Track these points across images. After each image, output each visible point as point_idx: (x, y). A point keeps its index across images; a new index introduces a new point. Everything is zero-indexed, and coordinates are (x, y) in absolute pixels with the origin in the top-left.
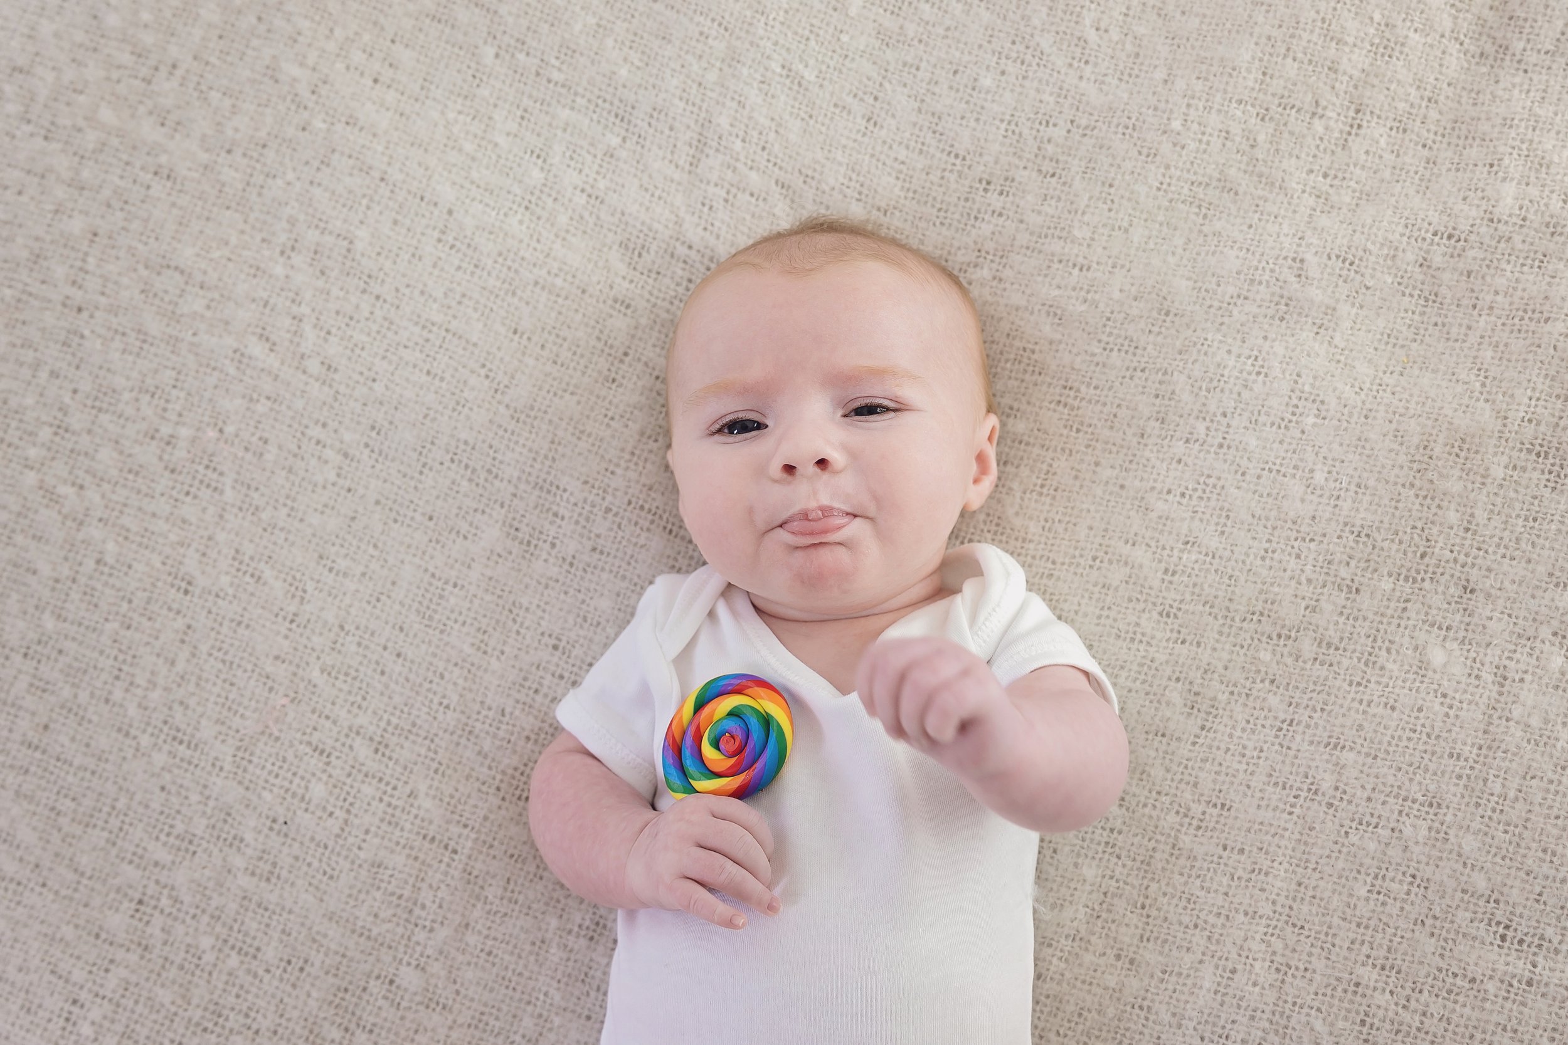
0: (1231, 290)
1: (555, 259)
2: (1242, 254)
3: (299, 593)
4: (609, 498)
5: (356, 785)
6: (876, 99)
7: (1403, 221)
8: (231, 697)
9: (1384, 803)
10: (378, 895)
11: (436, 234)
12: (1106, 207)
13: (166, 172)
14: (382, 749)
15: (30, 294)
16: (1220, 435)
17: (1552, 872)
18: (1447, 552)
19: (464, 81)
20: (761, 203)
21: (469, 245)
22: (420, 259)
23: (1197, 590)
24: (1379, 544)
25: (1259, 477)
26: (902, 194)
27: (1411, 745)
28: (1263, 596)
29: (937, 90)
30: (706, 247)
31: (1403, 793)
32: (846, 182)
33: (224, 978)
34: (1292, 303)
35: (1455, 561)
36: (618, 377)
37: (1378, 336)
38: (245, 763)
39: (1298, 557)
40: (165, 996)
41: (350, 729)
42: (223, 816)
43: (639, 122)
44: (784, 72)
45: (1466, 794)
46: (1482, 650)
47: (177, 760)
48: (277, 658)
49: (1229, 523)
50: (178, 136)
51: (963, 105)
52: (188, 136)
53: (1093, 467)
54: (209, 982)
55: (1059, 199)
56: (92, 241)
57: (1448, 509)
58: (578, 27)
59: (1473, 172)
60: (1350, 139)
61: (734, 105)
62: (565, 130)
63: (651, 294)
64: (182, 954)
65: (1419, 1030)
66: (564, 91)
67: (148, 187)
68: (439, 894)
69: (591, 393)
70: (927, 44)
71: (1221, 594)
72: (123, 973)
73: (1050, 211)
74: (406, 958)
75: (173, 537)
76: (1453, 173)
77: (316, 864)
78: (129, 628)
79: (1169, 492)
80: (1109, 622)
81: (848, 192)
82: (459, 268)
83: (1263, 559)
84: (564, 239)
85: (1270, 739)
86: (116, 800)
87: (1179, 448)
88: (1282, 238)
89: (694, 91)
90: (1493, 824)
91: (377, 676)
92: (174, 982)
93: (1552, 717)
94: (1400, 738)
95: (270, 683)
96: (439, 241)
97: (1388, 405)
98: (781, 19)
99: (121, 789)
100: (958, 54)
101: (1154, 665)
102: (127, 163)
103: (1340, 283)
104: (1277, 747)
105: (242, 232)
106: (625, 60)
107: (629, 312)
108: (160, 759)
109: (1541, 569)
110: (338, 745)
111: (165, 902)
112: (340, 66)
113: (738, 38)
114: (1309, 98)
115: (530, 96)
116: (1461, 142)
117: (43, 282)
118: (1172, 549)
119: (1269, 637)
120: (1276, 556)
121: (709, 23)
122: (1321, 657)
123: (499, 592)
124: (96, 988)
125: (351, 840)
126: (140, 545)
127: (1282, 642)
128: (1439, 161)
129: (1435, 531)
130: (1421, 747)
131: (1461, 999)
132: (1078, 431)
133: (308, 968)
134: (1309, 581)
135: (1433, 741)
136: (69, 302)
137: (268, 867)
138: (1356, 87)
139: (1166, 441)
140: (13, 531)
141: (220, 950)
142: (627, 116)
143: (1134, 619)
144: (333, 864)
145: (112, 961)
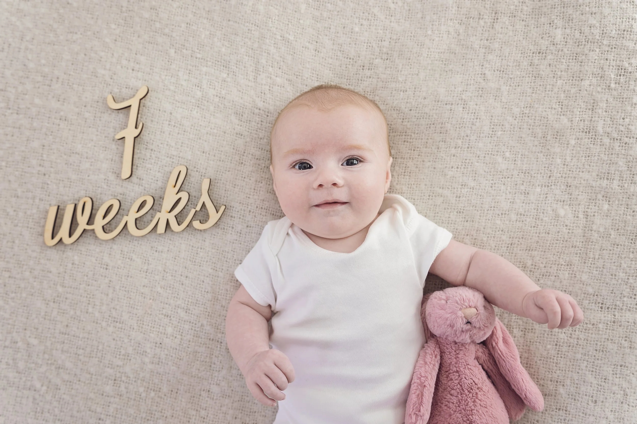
0: (460, 89)
1: (212, 123)
2: (462, 75)
3: (147, 262)
4: (249, 207)
5: (182, 325)
6: (317, 42)
7: (520, 52)
8: (131, 303)
9: (551, 267)
10: (198, 362)
11: (167, 122)
12: (409, 67)
13: (64, 118)
14: (188, 311)
15: (25, 172)
16: (467, 144)
17: (616, 282)
18: (558, 174)
19: (165, 64)
20: (282, 88)
21: (180, 124)
22: (164, 133)
23: (469, 202)
24: (533, 175)
25: (485, 157)
26: (333, 76)
27: (557, 245)
28: (494, 201)
29: (338, 35)
30: (265, 108)
31: (557, 263)
32: (312, 75)
33: (150, 401)
34: (484, 90)
35: (562, 177)
36: (243, 162)
37: (519, 94)
38: (141, 325)
39: (504, 184)
40: (131, 411)
41: (175, 306)
42: (137, 345)
43: (233, 67)
44: (282, 39)
45: (580, 259)
46: (577, 207)
47: (117, 329)
48: (144, 286)
49: (477, 175)
50: (65, 104)
51: (349, 40)
52: (69, 103)
53: (422, 163)
54: (145, 403)
55: (391, 68)
56: (43, 149)
57: (556, 158)
58: (203, 36)
59: (544, 27)
60: (494, 24)
61: (266, 54)
62: (206, 75)
63: (249, 129)
64: (134, 395)
65: (577, 344)
66: (202, 61)
67: (59, 125)
68: (220, 358)
69: (235, 169)
70: (332, 19)
71: (478, 202)
72: (115, 406)
73: (389, 72)
74: (212, 382)
75: (97, 250)
76: (536, 29)
77: (174, 356)
78: (89, 285)
79: (452, 167)
80: (439, 218)
81: (313, 78)
82: (178, 133)
83: (491, 187)
84: (214, 115)
85: (505, 251)
86: (98, 346)
87: (453, 151)
88: (475, 67)
89: (250, 52)
90: (591, 269)
91: (181, 286)
92: (133, 405)
93: (607, 227)
94: (553, 244)
95: (144, 295)
96: (169, 125)
97: (527, 122)
98: (277, 19)
99: (99, 342)
100: (344, 21)
101: (458, 231)
102: (49, 118)
103: (500, 79)
104: (508, 254)
105: (97, 135)
106: (223, 45)
107: (242, 137)
108: (111, 329)
109: (594, 174)
110: (173, 313)
111: (124, 378)
112: (119, 67)
113: (262, 29)
114: (476, 13)
115: (191, 65)
116: (537, 17)
117: (29, 167)
118: (457, 188)
119: (498, 215)
120: (496, 185)
121: (251, 25)
122: (519, 219)
123: (217, 248)
124: (106, 413)
125: (184, 345)
126: (86, 255)
127: (503, 216)
128: (530, 25)
129: (553, 167)
130: (561, 246)
131: (590, 331)
132: (414, 150)
133: (179, 392)
134: (510, 193)
135: (565, 243)
136: (40, 172)
137: (158, 360)
138: (493, 4)
139: (448, 149)
140: (39, 259)
141: (147, 391)
142: (227, 66)
143: (448, 216)
144: (180, 355)
145: (110, 403)
